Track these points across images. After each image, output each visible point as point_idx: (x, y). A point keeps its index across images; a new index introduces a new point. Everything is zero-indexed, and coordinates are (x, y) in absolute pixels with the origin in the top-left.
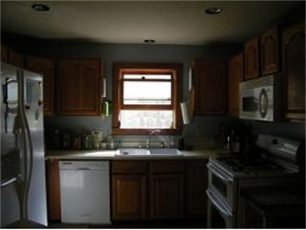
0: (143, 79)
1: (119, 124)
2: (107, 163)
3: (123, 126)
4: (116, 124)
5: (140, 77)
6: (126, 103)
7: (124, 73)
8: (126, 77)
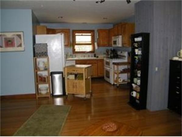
0: (82, 35)
1: (75, 50)
2: (75, 61)
3: (76, 50)
4: (74, 50)
5: (81, 34)
6: (77, 43)
7: (76, 33)
8: (76, 34)
